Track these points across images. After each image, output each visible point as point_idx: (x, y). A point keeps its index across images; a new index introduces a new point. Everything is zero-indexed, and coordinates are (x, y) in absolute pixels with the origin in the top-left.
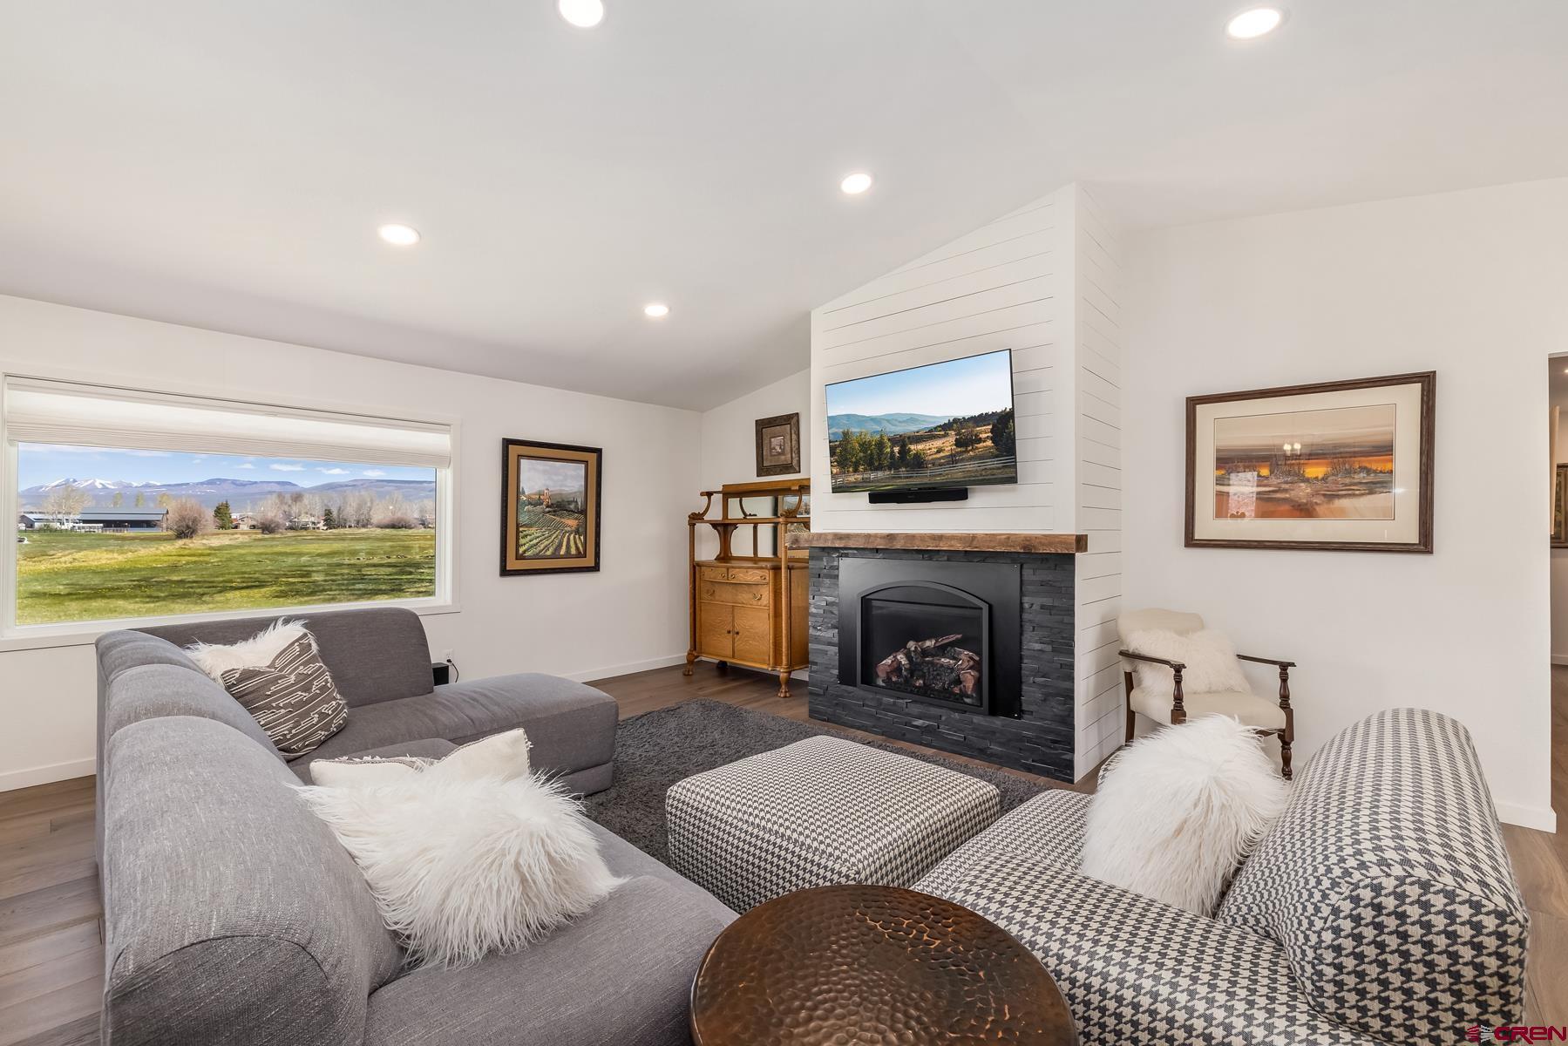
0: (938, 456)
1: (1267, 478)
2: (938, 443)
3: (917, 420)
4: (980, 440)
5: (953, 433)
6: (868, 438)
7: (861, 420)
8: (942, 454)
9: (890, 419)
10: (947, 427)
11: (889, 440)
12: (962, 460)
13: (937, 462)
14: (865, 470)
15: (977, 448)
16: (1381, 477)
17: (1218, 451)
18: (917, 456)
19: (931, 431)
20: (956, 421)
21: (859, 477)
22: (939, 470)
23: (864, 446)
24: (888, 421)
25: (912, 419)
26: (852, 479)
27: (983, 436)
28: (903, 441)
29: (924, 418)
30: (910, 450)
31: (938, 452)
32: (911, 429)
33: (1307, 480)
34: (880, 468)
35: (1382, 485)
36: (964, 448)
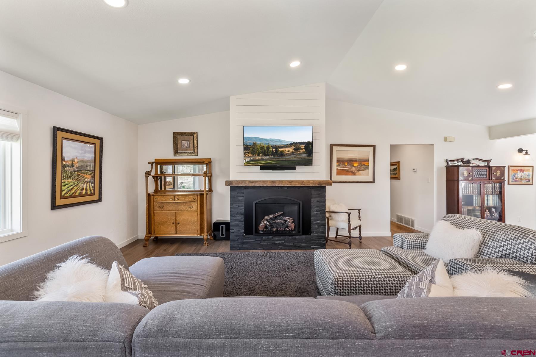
0: (288, 152)
1: (347, 166)
2: (288, 149)
3: (281, 141)
5: (293, 146)
6: (263, 145)
7: (261, 139)
8: (289, 152)
9: (272, 140)
10: (291, 144)
11: (271, 147)
12: (296, 154)
13: (288, 154)
14: (262, 155)
15: (300, 151)
16: (367, 167)
17: (337, 158)
18: (281, 152)
19: (285, 145)
20: (294, 143)
21: (260, 158)
22: (288, 157)
23: (262, 148)
24: (271, 141)
25: (280, 141)
26: (257, 158)
27: (302, 148)
28: (276, 147)
29: (284, 141)
30: (279, 150)
31: (288, 151)
32: (279, 144)
33: (354, 167)
34: (268, 155)
35: (367, 168)
36: (296, 151)
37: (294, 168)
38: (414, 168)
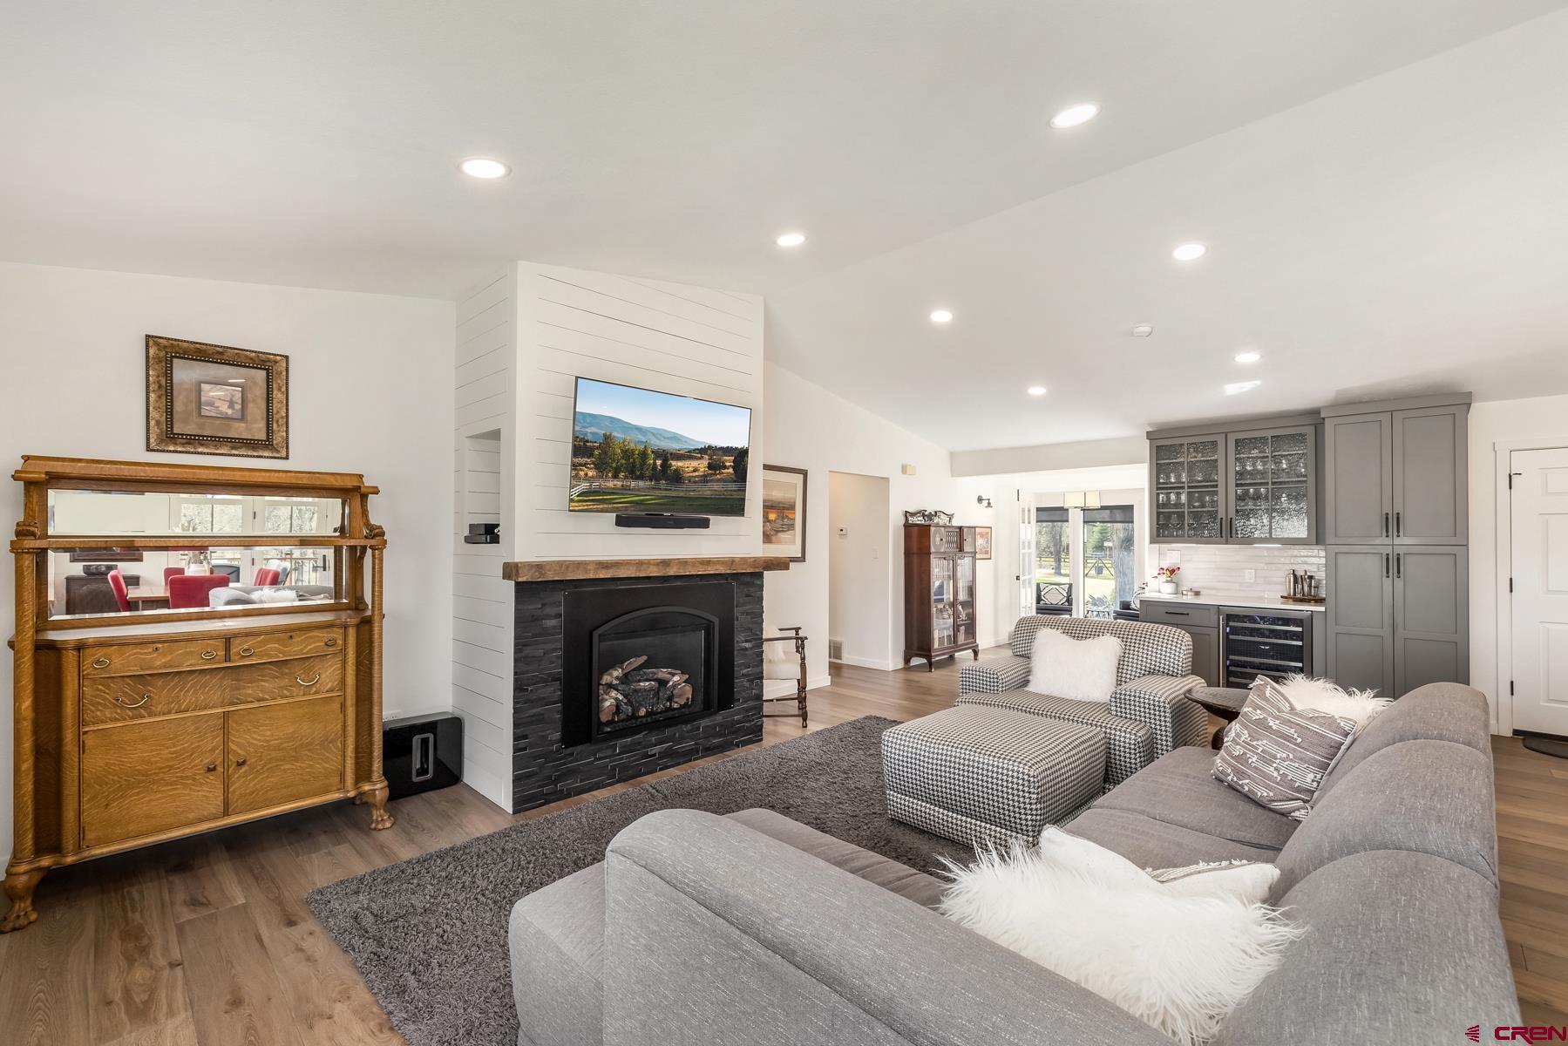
0: (694, 474)
2: (694, 464)
3: (678, 439)
4: (725, 467)
5: (707, 457)
6: (632, 446)
7: (627, 427)
8: (697, 474)
9: (656, 433)
10: (703, 451)
11: (653, 452)
12: (711, 481)
13: (693, 480)
14: (626, 477)
15: (721, 473)
16: (792, 522)
18: (677, 471)
19: (690, 452)
20: (710, 447)
21: (619, 484)
22: (694, 487)
23: (627, 453)
24: (653, 434)
25: (676, 438)
26: (611, 484)
27: (728, 464)
28: (666, 456)
29: (685, 440)
30: (671, 466)
31: (694, 471)
32: (674, 446)
33: (769, 521)
34: (641, 477)
35: (791, 527)
36: (713, 472)
37: (705, 524)
38: (842, 527)
